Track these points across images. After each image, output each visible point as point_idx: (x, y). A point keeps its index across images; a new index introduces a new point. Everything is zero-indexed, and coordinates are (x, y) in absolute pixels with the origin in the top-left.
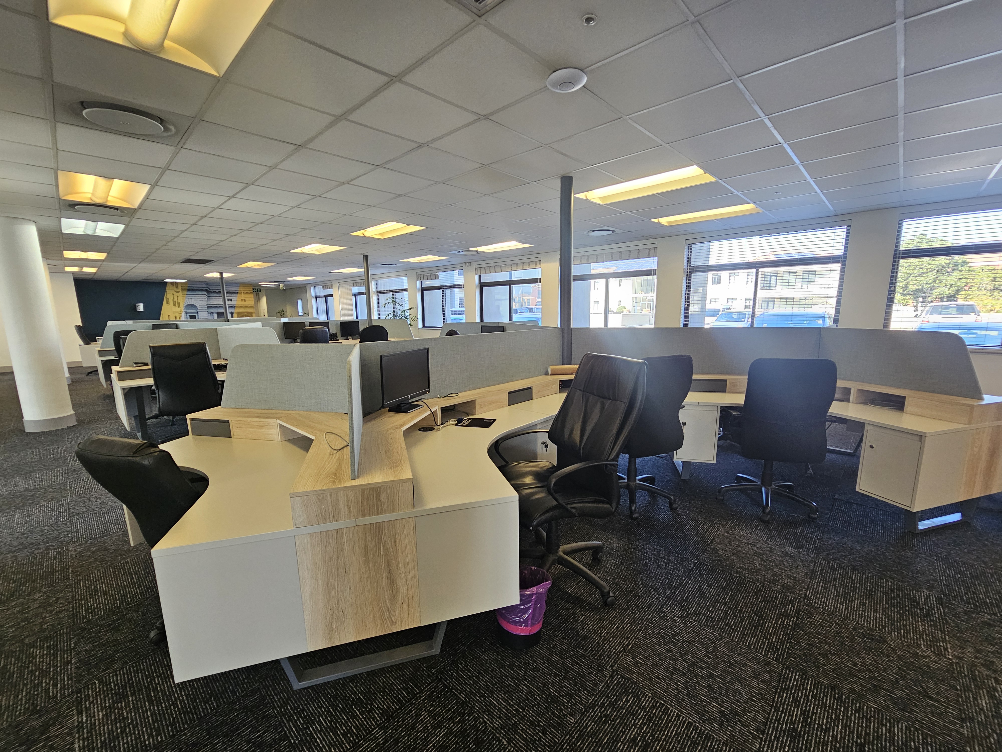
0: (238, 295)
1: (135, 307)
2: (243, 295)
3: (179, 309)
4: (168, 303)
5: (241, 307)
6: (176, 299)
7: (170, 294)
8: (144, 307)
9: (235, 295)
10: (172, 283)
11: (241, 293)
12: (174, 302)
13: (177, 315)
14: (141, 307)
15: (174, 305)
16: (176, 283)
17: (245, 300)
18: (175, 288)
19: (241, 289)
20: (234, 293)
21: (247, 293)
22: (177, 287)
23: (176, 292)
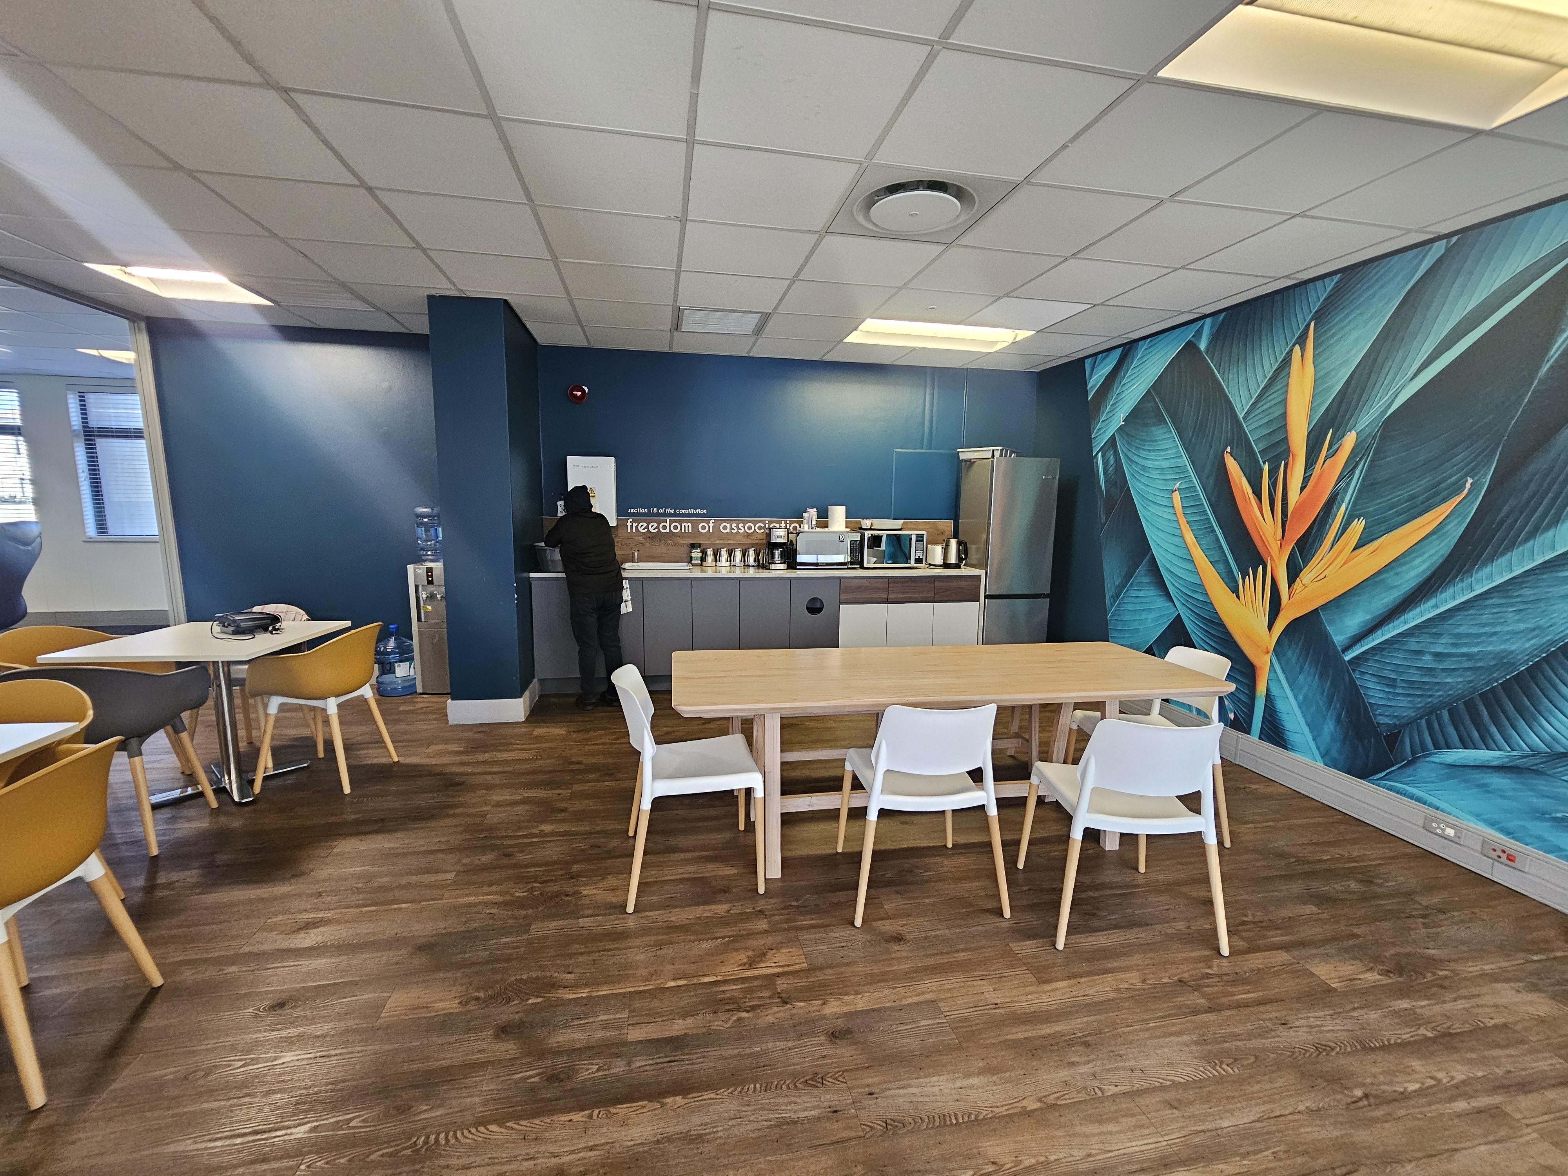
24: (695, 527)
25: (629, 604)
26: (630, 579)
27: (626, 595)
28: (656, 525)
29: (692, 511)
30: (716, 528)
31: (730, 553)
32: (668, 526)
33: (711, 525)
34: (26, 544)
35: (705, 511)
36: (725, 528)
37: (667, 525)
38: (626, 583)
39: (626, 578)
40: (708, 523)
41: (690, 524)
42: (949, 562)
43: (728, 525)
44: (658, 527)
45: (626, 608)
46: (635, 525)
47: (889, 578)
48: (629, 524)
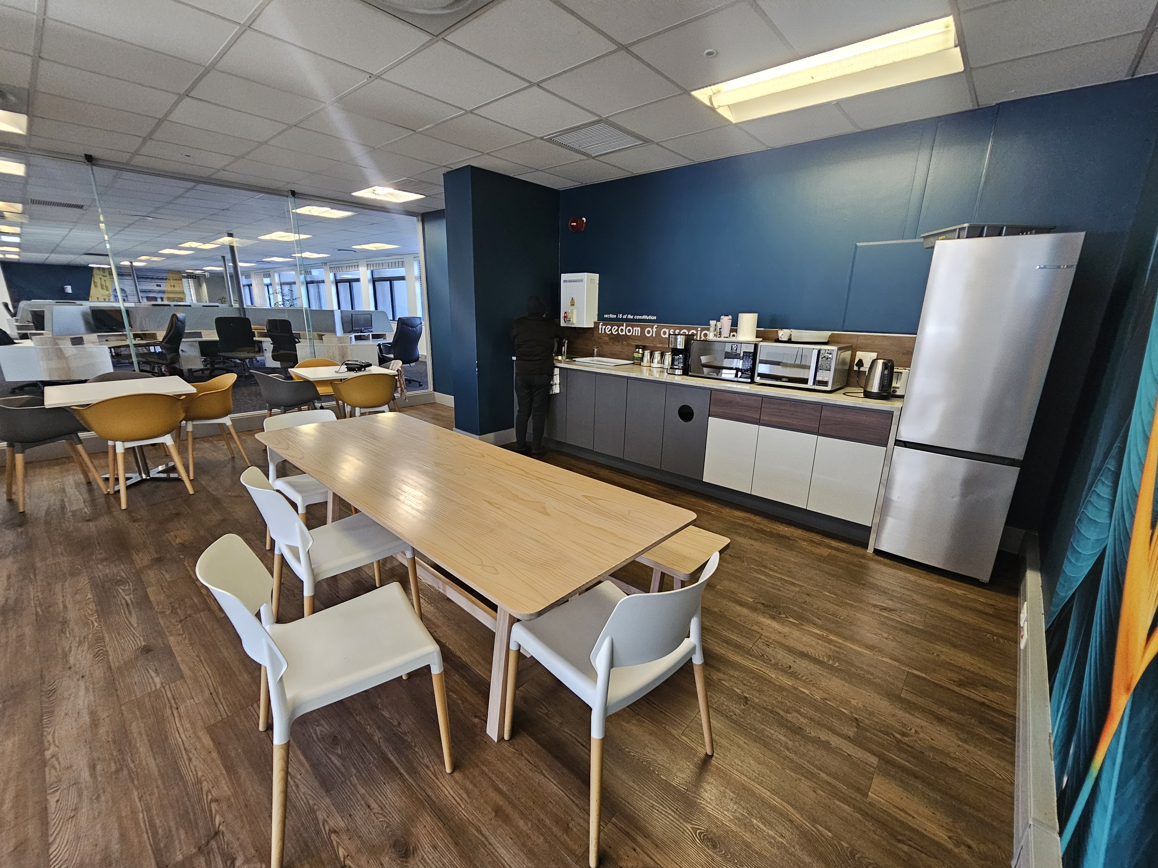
0: (167, 281)
1: (63, 289)
2: (172, 281)
3: (107, 293)
4: (96, 286)
5: (171, 292)
6: (103, 283)
7: (97, 278)
8: (72, 288)
9: (164, 281)
10: (99, 268)
11: (169, 279)
12: (102, 285)
13: (106, 297)
14: (69, 289)
15: (102, 288)
16: (103, 268)
17: (174, 286)
18: (102, 273)
19: (170, 276)
20: (162, 279)
21: (176, 279)
22: (104, 272)
23: (104, 276)
24: (643, 332)
25: (558, 386)
26: (560, 368)
27: (557, 379)
28: (617, 328)
29: (645, 317)
30: (658, 333)
31: (662, 355)
32: (624, 330)
33: (655, 330)
34: (412, 327)
35: (655, 318)
36: (665, 333)
37: (624, 328)
38: (557, 371)
39: (558, 367)
40: (652, 328)
41: (639, 329)
42: (869, 390)
43: (667, 331)
44: (617, 330)
45: (556, 390)
46: (604, 327)
47: (763, 397)
48: (600, 327)
